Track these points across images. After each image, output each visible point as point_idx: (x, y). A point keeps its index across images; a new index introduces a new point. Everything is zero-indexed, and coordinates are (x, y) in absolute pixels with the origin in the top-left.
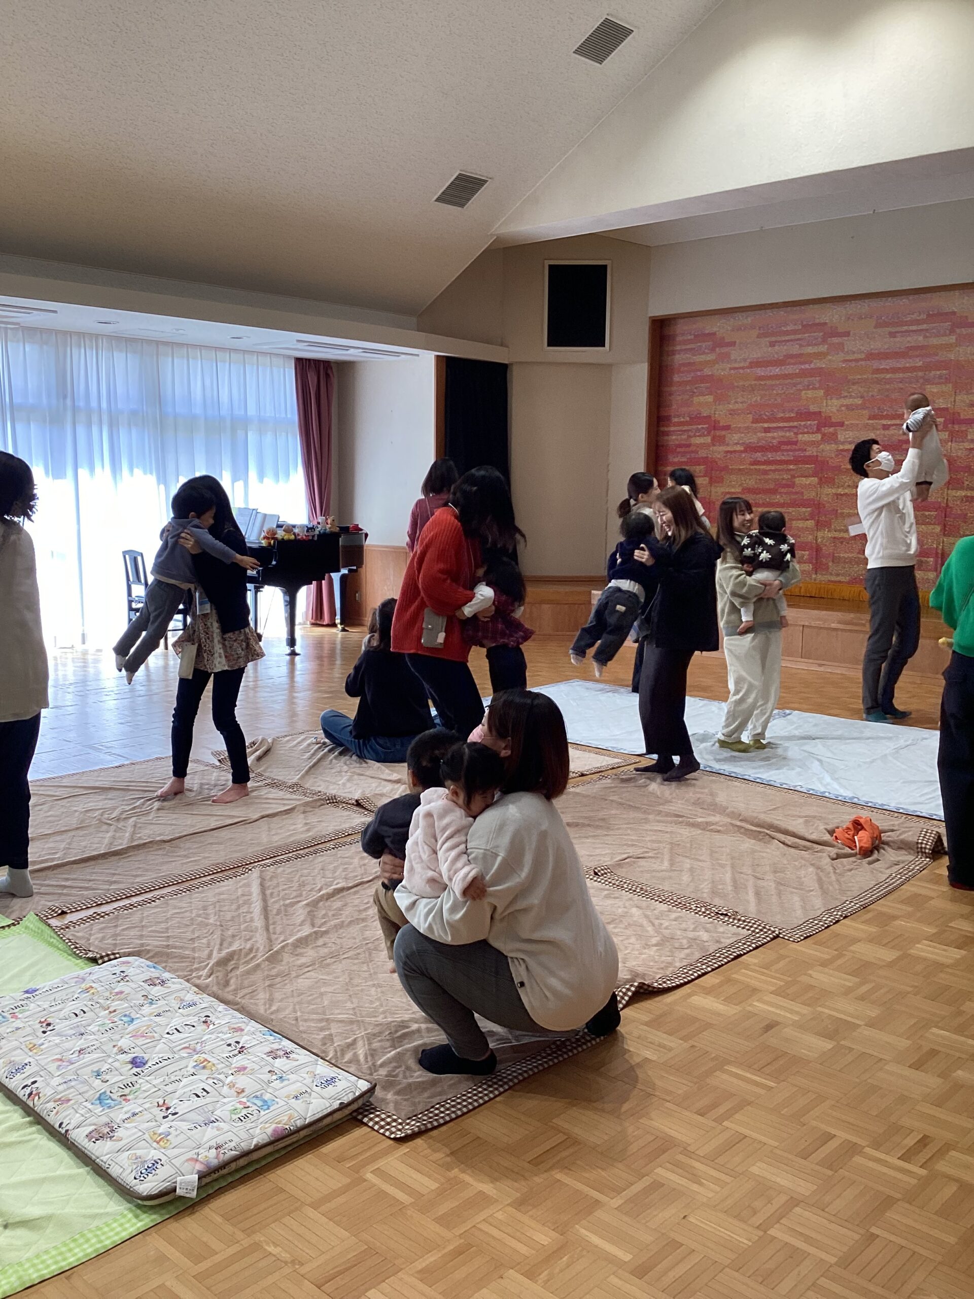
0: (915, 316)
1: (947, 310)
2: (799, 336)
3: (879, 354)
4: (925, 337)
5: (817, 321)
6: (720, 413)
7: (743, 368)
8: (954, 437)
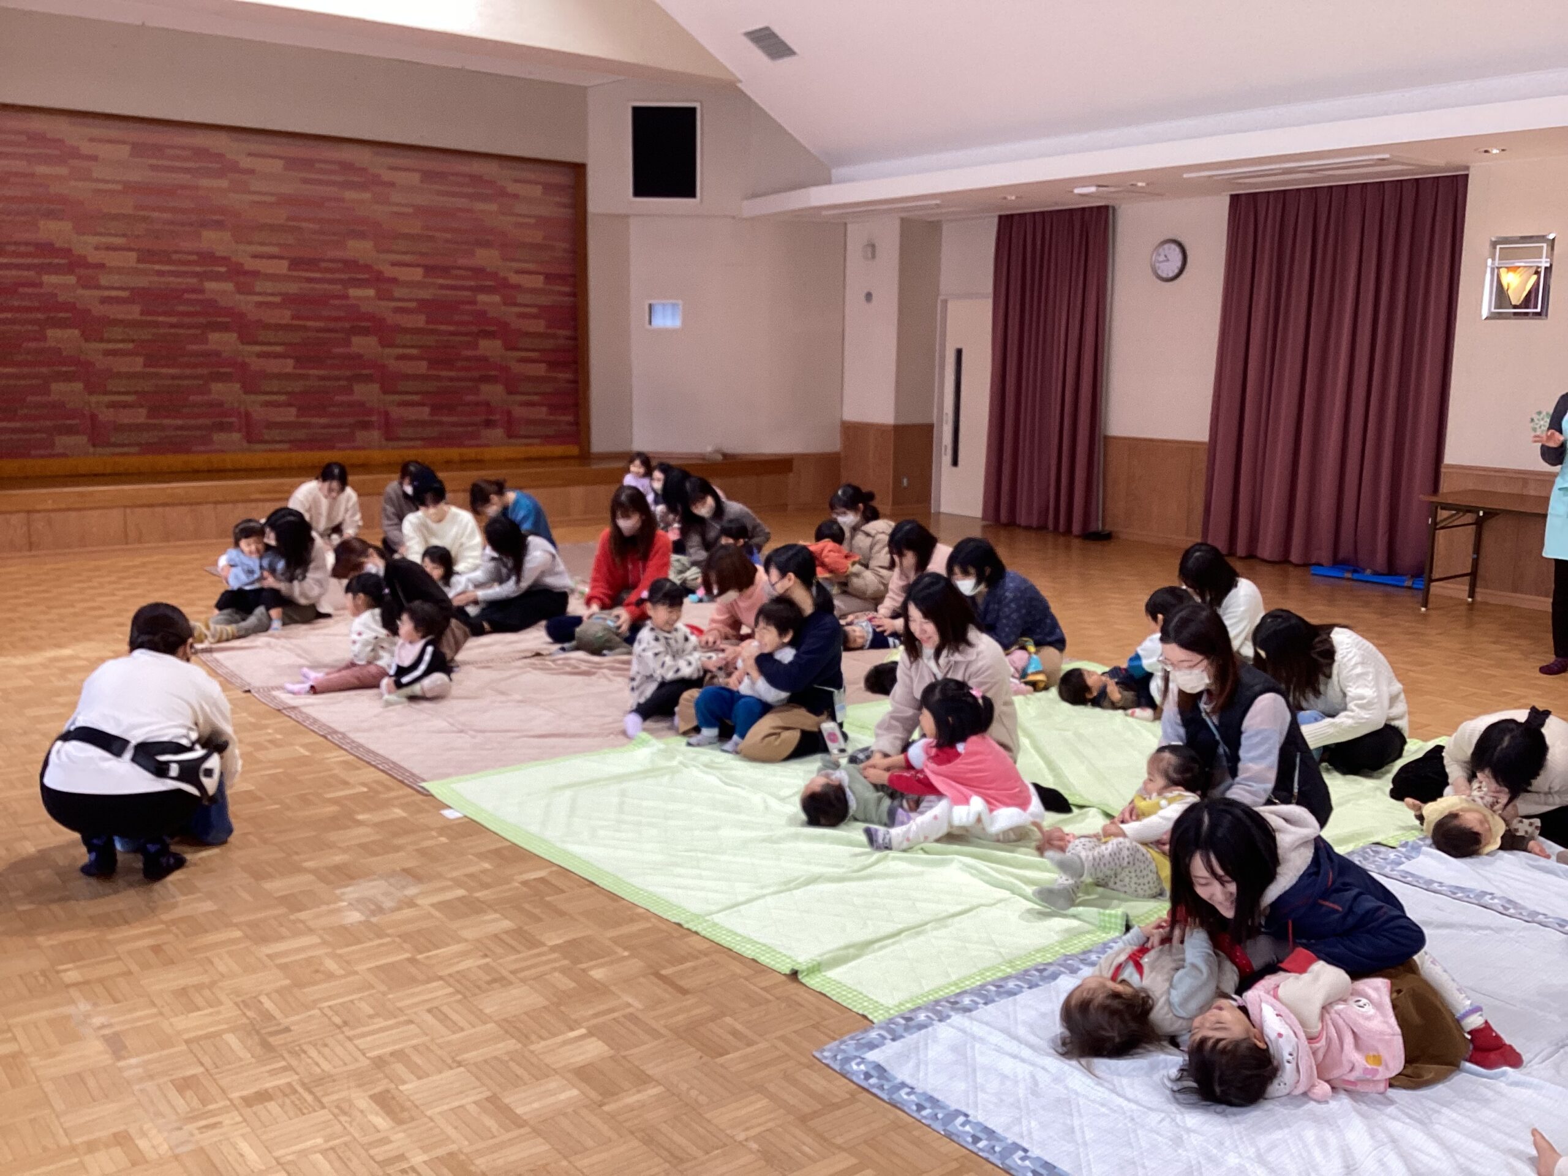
8: (241, 289)
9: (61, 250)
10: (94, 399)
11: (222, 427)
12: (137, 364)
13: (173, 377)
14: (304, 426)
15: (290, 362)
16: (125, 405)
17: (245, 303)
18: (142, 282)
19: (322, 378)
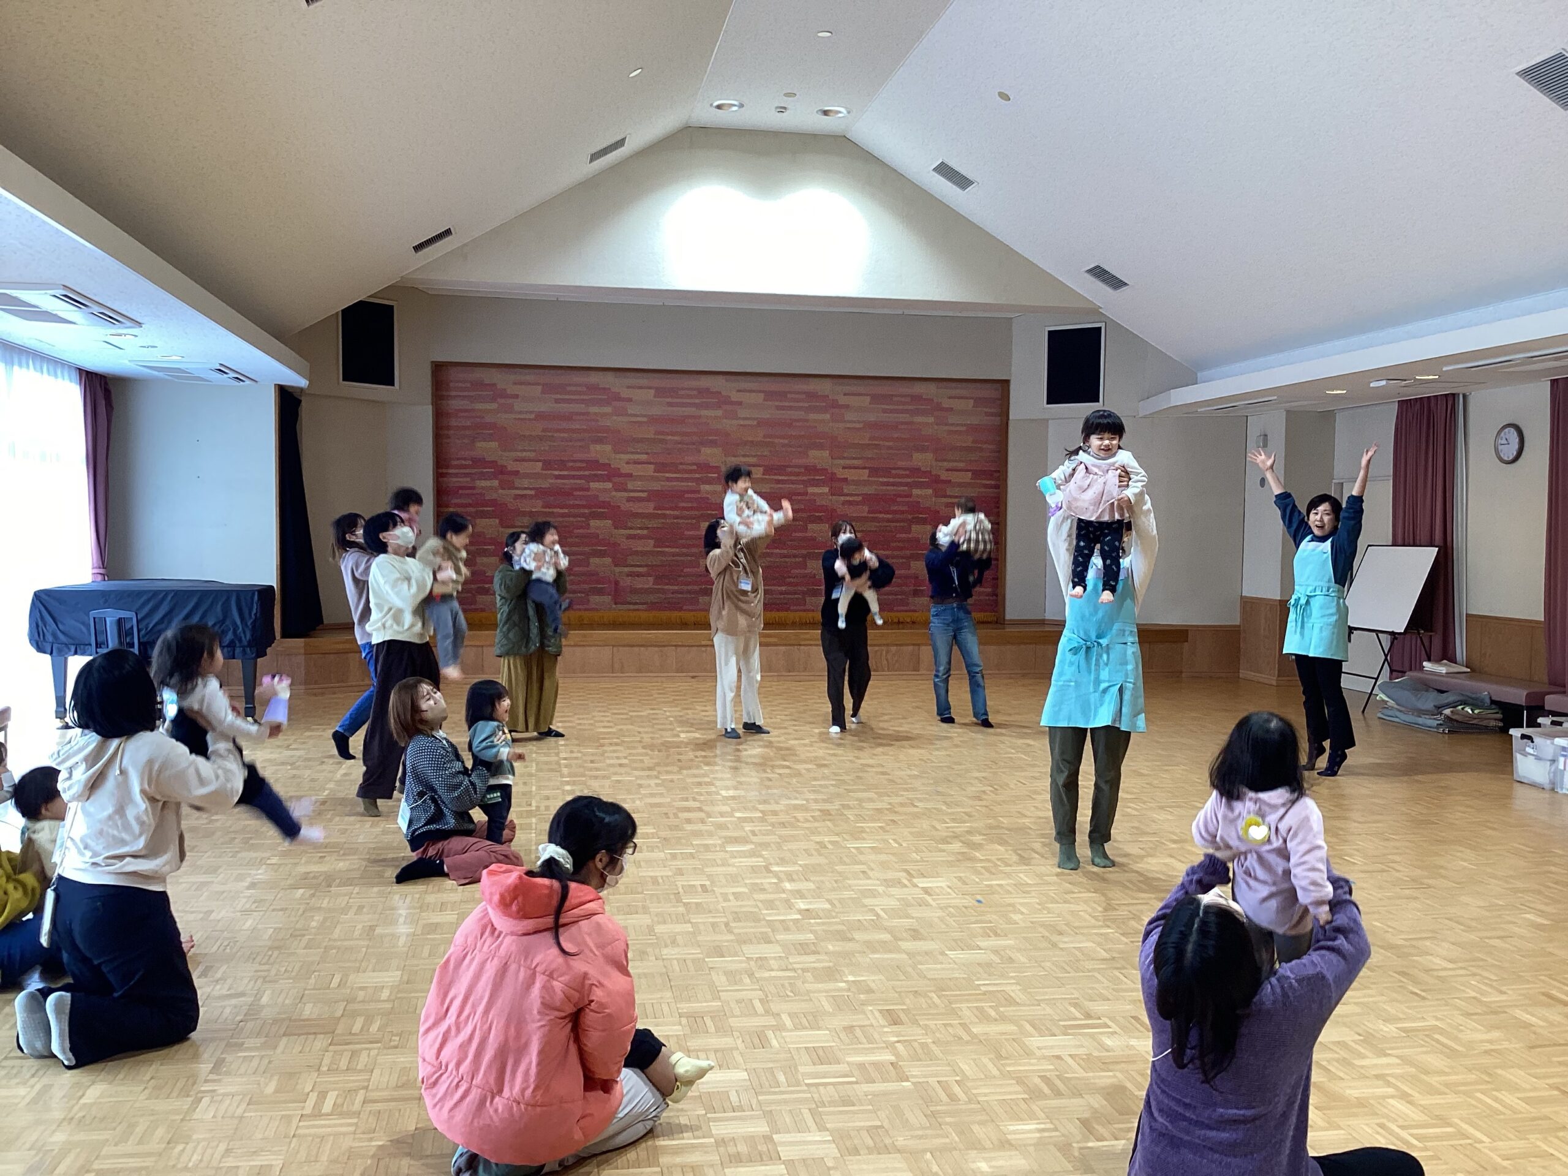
0: (690, 392)
1: (714, 391)
2: (585, 397)
3: (659, 419)
4: (698, 409)
5: (601, 386)
6: (507, 459)
7: (528, 420)
9: (604, 465)
10: (617, 570)
12: (649, 545)
13: (674, 555)
16: (639, 575)
18: (656, 486)
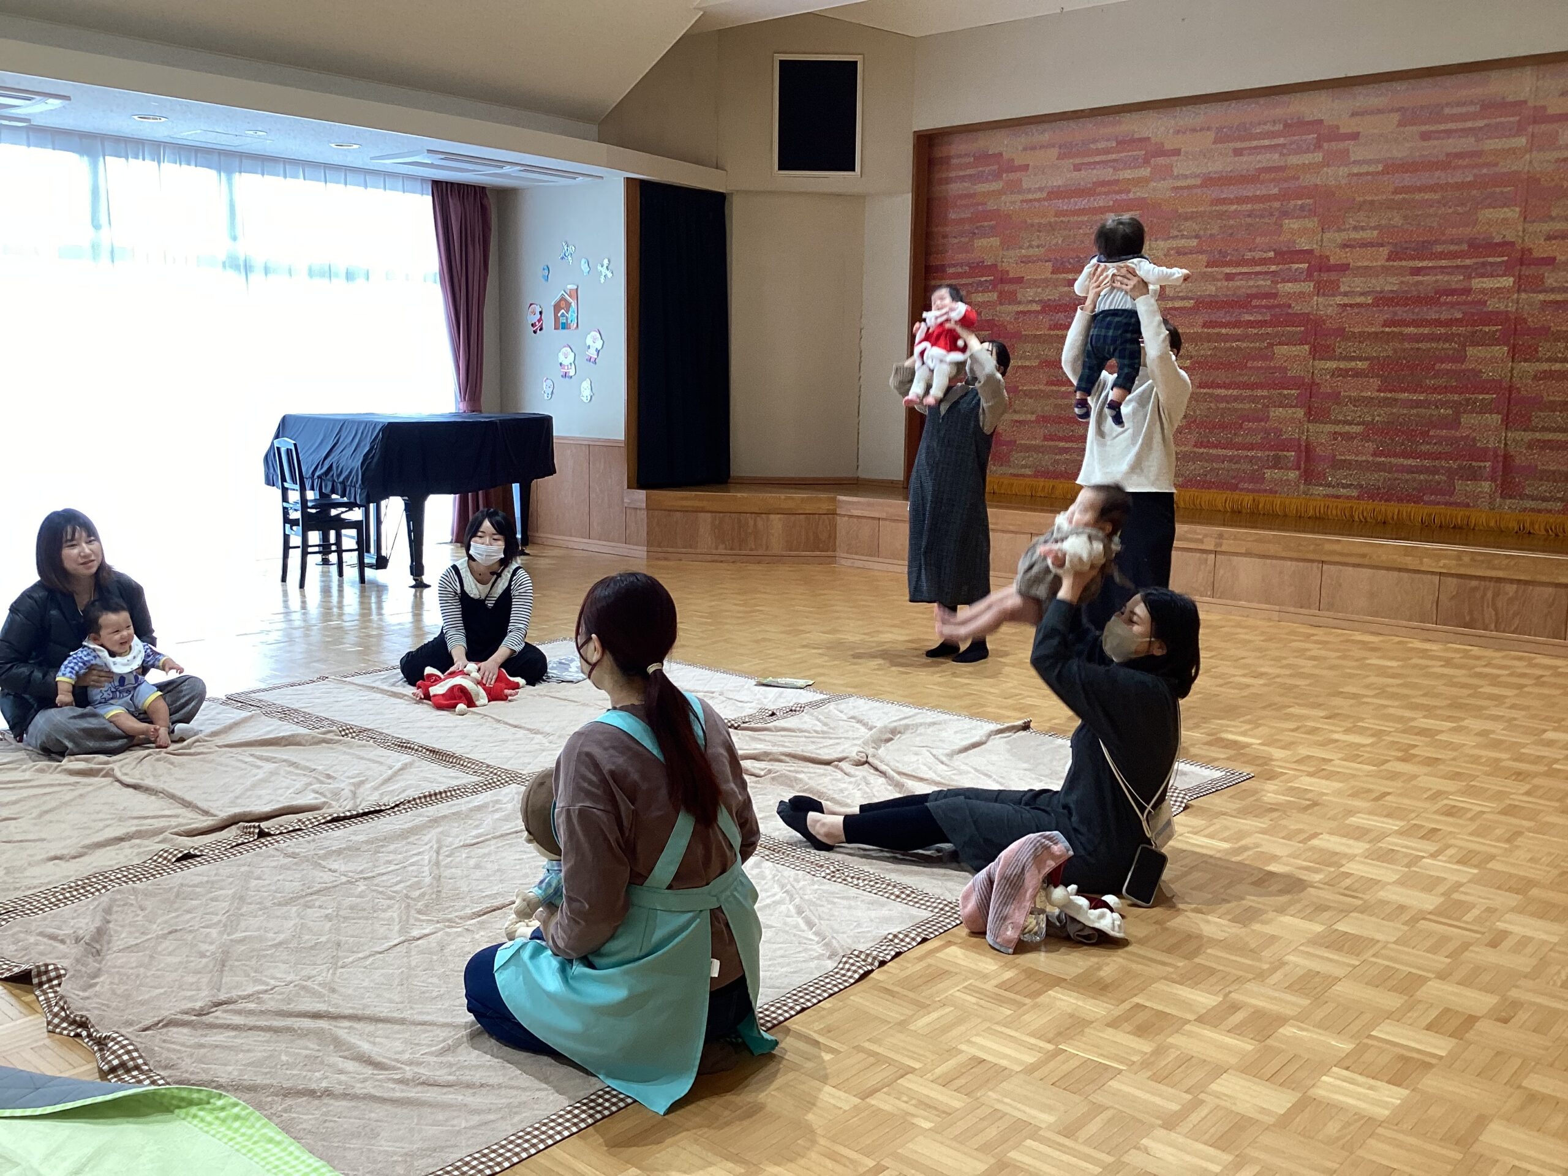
0: (1268, 127)
1: (1311, 118)
2: (1114, 156)
3: (1219, 179)
4: (1282, 154)
5: (1137, 136)
6: (1010, 262)
7: (1038, 200)
8: (1321, 289)
11: (1277, 463)
14: (1380, 467)
15: (1376, 382)
17: (1325, 306)
19: (1418, 404)
